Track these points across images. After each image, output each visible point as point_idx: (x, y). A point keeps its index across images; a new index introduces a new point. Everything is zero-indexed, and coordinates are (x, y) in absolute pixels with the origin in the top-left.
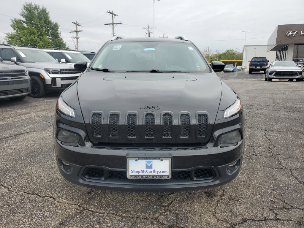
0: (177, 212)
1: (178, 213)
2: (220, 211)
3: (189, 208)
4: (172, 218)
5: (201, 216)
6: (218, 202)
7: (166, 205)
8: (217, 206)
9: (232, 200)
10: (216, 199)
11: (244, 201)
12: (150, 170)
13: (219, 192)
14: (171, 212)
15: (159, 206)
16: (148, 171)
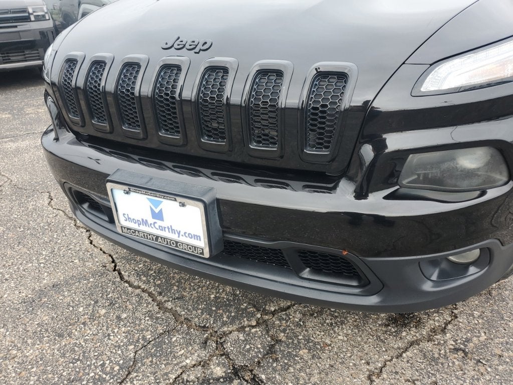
0: (283, 334)
1: (284, 339)
2: (397, 373)
3: (319, 336)
4: (258, 348)
5: (332, 366)
6: (412, 344)
7: (273, 309)
8: (399, 356)
9: (461, 354)
10: (410, 334)
11: (500, 368)
12: (159, 223)
13: (437, 318)
14: (268, 332)
15: (254, 306)
16: (157, 226)
